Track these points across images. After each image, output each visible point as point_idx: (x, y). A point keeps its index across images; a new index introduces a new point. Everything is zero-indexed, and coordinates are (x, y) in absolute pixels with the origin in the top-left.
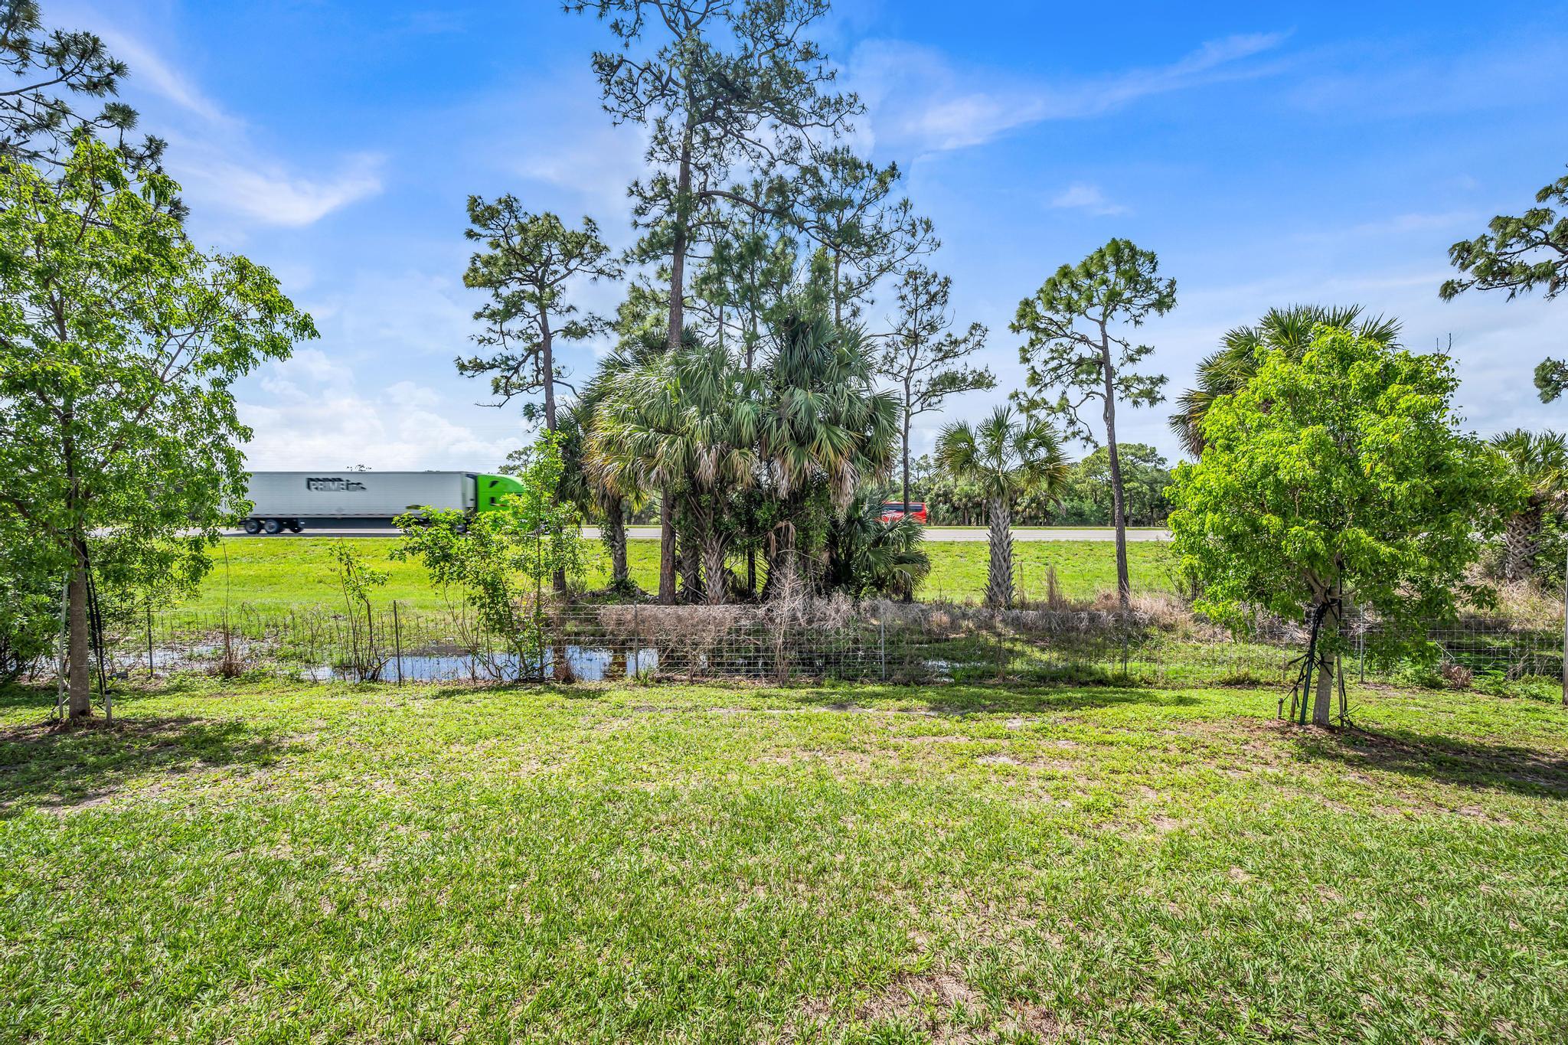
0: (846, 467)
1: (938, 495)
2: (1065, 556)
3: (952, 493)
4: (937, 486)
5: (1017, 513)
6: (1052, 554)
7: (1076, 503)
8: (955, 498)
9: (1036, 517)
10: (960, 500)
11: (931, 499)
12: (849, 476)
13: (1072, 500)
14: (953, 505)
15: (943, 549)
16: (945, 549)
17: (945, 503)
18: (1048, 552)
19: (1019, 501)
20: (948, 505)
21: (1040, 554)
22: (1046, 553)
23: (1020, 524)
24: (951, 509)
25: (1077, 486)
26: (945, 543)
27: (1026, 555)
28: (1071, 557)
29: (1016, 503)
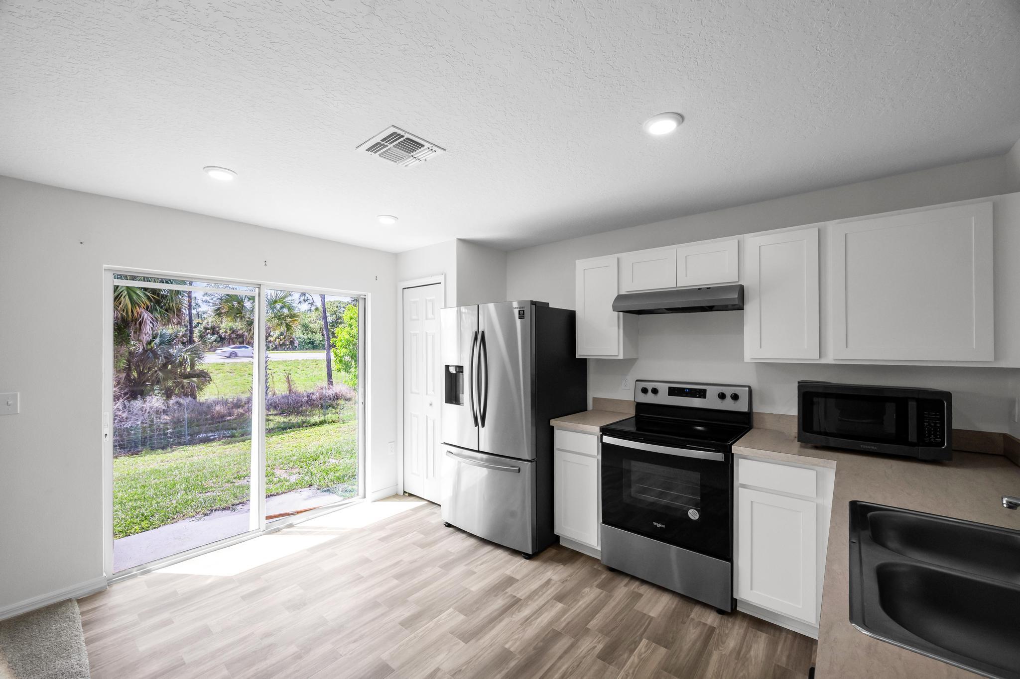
0: (146, 316)
1: (206, 329)
2: (301, 369)
3: (219, 327)
4: (205, 321)
5: (270, 342)
6: (294, 368)
7: (310, 335)
8: (221, 331)
9: (284, 344)
10: (226, 332)
11: (200, 331)
12: (148, 322)
13: (308, 334)
14: (220, 336)
15: (216, 368)
16: (218, 367)
17: (213, 334)
18: (291, 367)
19: (272, 334)
20: (216, 336)
21: (286, 368)
22: (290, 368)
23: (273, 349)
24: (219, 339)
25: (311, 325)
26: (217, 364)
27: (277, 369)
28: (305, 369)
29: (270, 335)
